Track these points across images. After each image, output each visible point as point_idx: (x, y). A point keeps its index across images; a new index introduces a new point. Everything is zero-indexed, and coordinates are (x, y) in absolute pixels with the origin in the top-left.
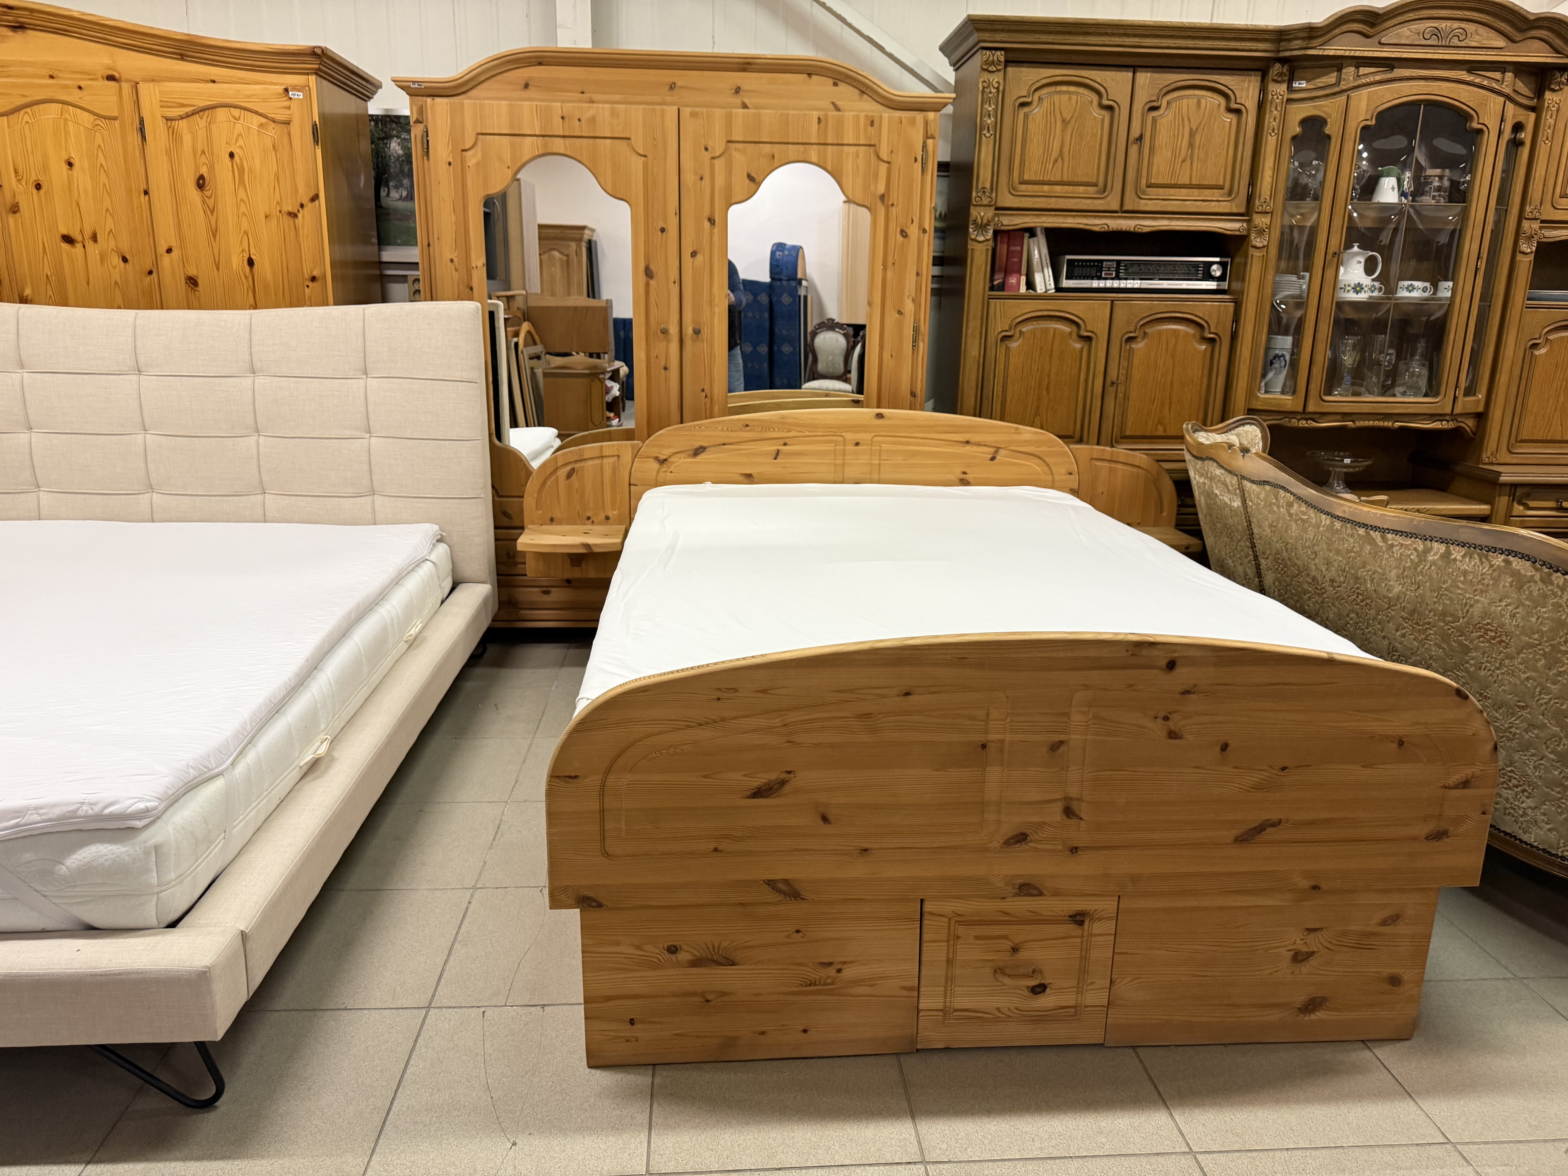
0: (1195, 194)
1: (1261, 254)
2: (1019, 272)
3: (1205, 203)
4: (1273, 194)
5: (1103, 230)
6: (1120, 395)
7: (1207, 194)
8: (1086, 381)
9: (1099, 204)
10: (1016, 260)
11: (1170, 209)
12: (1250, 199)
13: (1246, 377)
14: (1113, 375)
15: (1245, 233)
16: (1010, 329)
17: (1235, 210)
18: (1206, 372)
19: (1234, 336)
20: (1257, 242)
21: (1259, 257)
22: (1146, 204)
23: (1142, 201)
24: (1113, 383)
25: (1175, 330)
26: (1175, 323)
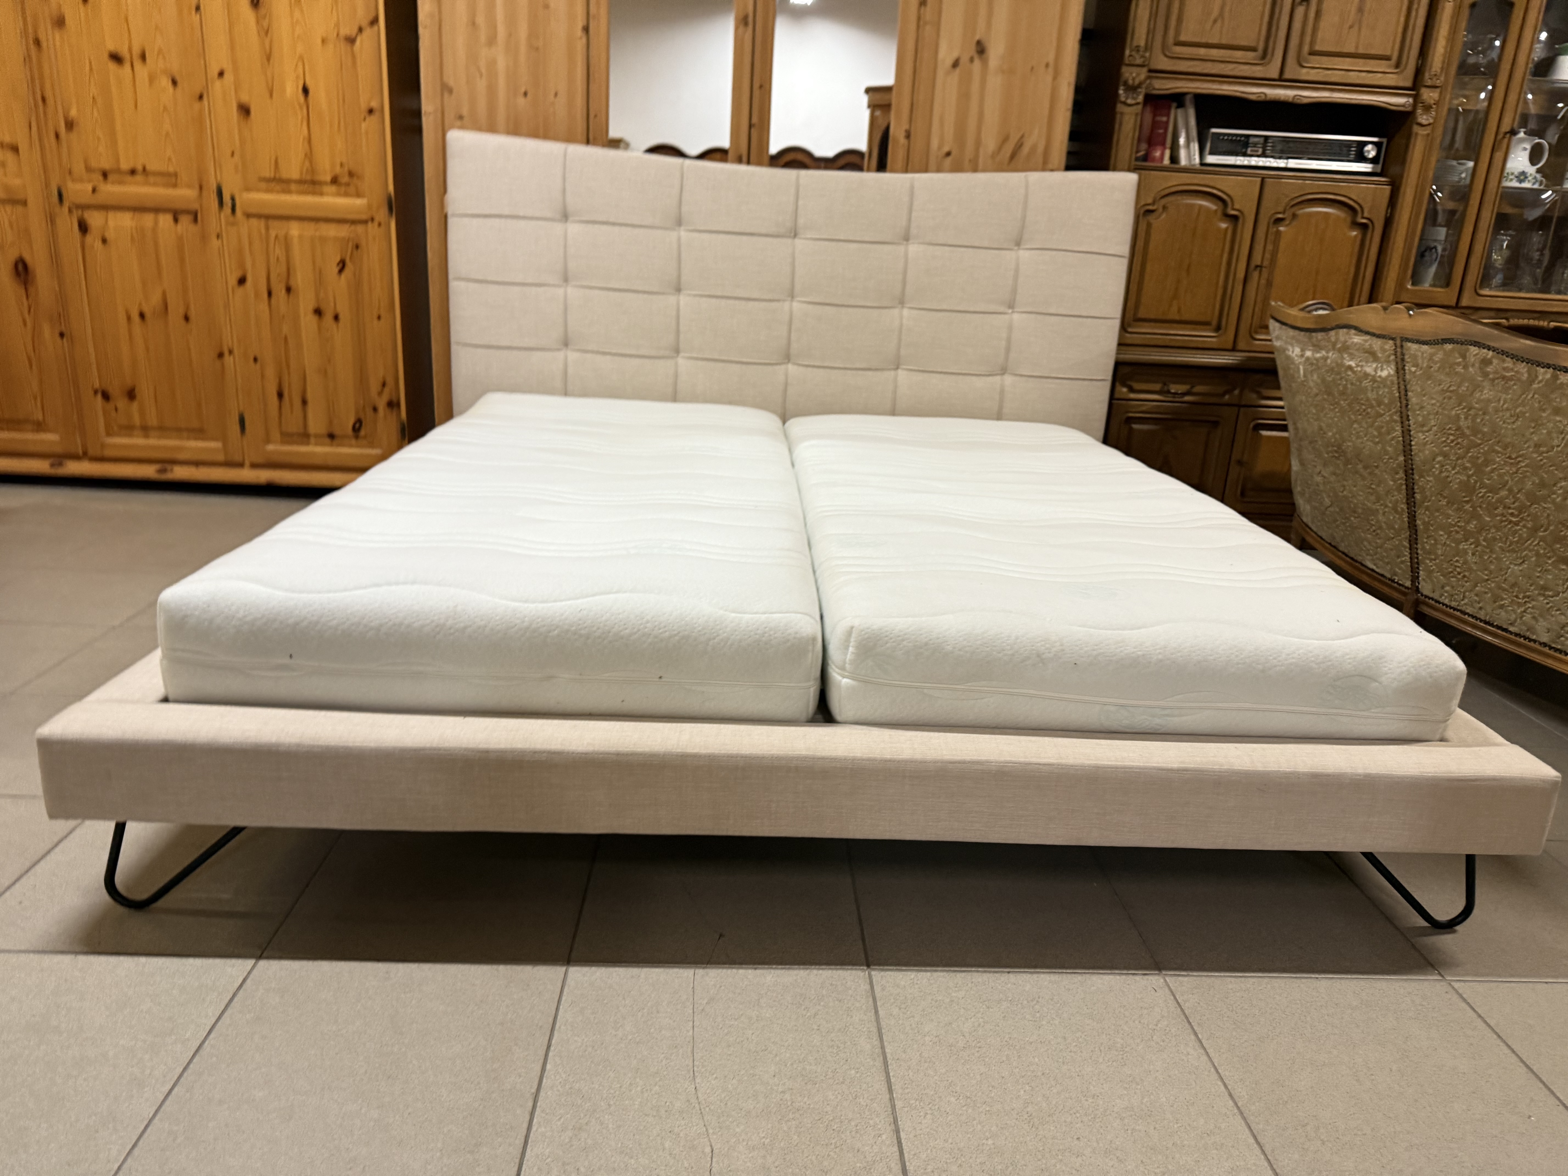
0: (1360, 64)
1: (1425, 133)
2: (1163, 144)
3: (1371, 75)
4: (1445, 67)
5: (1259, 99)
6: (1263, 282)
7: (1372, 65)
8: (1229, 263)
9: (1258, 71)
10: (1161, 131)
11: (1333, 80)
12: (1419, 72)
13: (1397, 267)
14: (1257, 259)
15: (1409, 109)
16: (1153, 203)
17: (1401, 84)
18: (1354, 261)
19: (1388, 222)
20: (1423, 119)
21: (1423, 136)
22: (1308, 73)
23: (1304, 70)
24: (1257, 266)
25: (1326, 213)
26: (1325, 206)
